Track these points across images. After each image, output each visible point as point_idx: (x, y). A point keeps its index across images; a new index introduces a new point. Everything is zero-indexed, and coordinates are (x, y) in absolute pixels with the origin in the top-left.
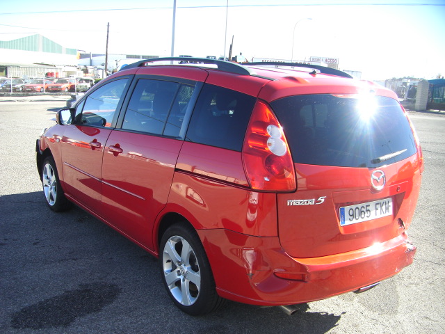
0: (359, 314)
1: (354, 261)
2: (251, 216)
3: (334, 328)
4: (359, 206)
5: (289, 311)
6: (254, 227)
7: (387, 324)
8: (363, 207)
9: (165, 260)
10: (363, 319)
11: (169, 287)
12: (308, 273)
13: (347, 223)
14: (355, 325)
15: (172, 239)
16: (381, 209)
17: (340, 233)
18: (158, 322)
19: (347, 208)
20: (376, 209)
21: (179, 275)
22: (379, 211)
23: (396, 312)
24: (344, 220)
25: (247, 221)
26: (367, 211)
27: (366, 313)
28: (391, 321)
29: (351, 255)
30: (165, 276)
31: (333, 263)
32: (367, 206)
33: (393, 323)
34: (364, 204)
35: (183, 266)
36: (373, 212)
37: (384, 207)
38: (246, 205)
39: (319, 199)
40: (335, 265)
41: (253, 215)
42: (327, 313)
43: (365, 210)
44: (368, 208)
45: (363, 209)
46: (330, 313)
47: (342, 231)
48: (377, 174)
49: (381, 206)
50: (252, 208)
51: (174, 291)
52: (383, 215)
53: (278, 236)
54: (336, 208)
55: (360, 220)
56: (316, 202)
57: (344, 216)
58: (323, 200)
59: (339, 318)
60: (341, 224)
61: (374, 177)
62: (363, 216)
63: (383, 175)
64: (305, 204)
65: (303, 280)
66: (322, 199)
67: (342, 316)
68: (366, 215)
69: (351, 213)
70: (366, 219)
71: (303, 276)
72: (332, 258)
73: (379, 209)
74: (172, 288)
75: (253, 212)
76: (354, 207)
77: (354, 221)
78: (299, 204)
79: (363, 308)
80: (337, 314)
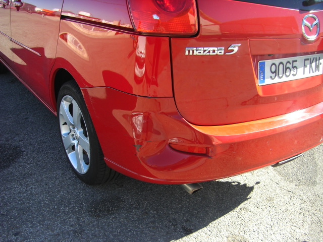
0: (274, 185)
1: (273, 130)
2: (139, 72)
3: (245, 202)
4: (284, 60)
5: (190, 189)
6: (142, 84)
7: (305, 197)
8: (288, 62)
9: (62, 122)
10: (278, 191)
11: (67, 151)
12: (213, 145)
13: (268, 81)
14: (270, 199)
15: (65, 100)
16: (311, 67)
17: (258, 95)
18: (49, 192)
19: (268, 63)
20: (305, 66)
21: (74, 139)
22: (307, 69)
23: (314, 183)
24: (264, 78)
25: (136, 76)
26: (293, 67)
27: (282, 183)
28: (309, 194)
29: (270, 122)
30: (63, 139)
31: (247, 133)
32: (294, 61)
33: (311, 198)
34: (291, 59)
35: (76, 129)
36: (300, 70)
37: (313, 65)
38: (133, 58)
39: (231, 48)
40: (249, 134)
41: (141, 70)
42: (239, 183)
43: (290, 66)
44: (295, 64)
45: (288, 65)
46: (242, 183)
47: (260, 93)
48: (309, 19)
49: (311, 63)
50: (140, 62)
51: (71, 156)
52: (312, 74)
53: (174, 96)
54: (254, 61)
55: (284, 79)
56: (226, 51)
57: (264, 73)
58: (236, 50)
59: (252, 189)
60: (259, 84)
61: (305, 22)
62: (288, 74)
63: (317, 22)
64: (211, 53)
65: (206, 155)
66: (235, 48)
67: (256, 187)
68: (292, 72)
69: (273, 70)
70: (291, 78)
71: (207, 149)
72: (246, 126)
73: (308, 66)
74: (69, 153)
75: (141, 67)
76: (277, 61)
77: (277, 80)
78: (202, 54)
79: (279, 178)
80: (249, 185)
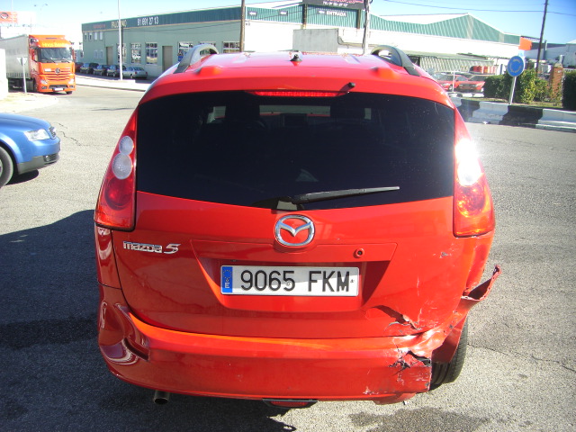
4: (268, 270)
8: (276, 272)
13: (238, 291)
16: (326, 282)
19: (237, 270)
20: (311, 281)
22: (317, 285)
24: (231, 286)
26: (286, 280)
32: (285, 272)
34: (281, 269)
36: (302, 285)
37: (333, 281)
39: (169, 247)
43: (281, 278)
44: (289, 276)
45: (275, 276)
49: (326, 278)
53: (121, 288)
55: (268, 292)
56: (164, 250)
57: (230, 280)
58: (176, 249)
60: (220, 291)
62: (274, 286)
64: (148, 250)
68: (283, 286)
69: (247, 276)
70: (282, 292)
73: (320, 282)
76: (253, 269)
77: (254, 292)
78: (139, 249)
